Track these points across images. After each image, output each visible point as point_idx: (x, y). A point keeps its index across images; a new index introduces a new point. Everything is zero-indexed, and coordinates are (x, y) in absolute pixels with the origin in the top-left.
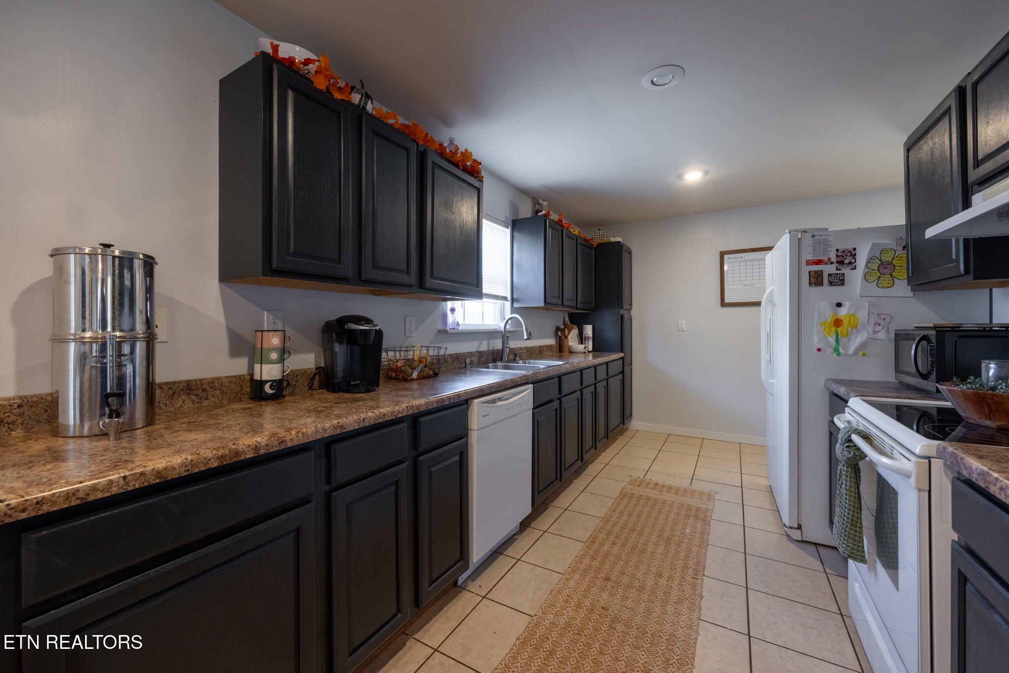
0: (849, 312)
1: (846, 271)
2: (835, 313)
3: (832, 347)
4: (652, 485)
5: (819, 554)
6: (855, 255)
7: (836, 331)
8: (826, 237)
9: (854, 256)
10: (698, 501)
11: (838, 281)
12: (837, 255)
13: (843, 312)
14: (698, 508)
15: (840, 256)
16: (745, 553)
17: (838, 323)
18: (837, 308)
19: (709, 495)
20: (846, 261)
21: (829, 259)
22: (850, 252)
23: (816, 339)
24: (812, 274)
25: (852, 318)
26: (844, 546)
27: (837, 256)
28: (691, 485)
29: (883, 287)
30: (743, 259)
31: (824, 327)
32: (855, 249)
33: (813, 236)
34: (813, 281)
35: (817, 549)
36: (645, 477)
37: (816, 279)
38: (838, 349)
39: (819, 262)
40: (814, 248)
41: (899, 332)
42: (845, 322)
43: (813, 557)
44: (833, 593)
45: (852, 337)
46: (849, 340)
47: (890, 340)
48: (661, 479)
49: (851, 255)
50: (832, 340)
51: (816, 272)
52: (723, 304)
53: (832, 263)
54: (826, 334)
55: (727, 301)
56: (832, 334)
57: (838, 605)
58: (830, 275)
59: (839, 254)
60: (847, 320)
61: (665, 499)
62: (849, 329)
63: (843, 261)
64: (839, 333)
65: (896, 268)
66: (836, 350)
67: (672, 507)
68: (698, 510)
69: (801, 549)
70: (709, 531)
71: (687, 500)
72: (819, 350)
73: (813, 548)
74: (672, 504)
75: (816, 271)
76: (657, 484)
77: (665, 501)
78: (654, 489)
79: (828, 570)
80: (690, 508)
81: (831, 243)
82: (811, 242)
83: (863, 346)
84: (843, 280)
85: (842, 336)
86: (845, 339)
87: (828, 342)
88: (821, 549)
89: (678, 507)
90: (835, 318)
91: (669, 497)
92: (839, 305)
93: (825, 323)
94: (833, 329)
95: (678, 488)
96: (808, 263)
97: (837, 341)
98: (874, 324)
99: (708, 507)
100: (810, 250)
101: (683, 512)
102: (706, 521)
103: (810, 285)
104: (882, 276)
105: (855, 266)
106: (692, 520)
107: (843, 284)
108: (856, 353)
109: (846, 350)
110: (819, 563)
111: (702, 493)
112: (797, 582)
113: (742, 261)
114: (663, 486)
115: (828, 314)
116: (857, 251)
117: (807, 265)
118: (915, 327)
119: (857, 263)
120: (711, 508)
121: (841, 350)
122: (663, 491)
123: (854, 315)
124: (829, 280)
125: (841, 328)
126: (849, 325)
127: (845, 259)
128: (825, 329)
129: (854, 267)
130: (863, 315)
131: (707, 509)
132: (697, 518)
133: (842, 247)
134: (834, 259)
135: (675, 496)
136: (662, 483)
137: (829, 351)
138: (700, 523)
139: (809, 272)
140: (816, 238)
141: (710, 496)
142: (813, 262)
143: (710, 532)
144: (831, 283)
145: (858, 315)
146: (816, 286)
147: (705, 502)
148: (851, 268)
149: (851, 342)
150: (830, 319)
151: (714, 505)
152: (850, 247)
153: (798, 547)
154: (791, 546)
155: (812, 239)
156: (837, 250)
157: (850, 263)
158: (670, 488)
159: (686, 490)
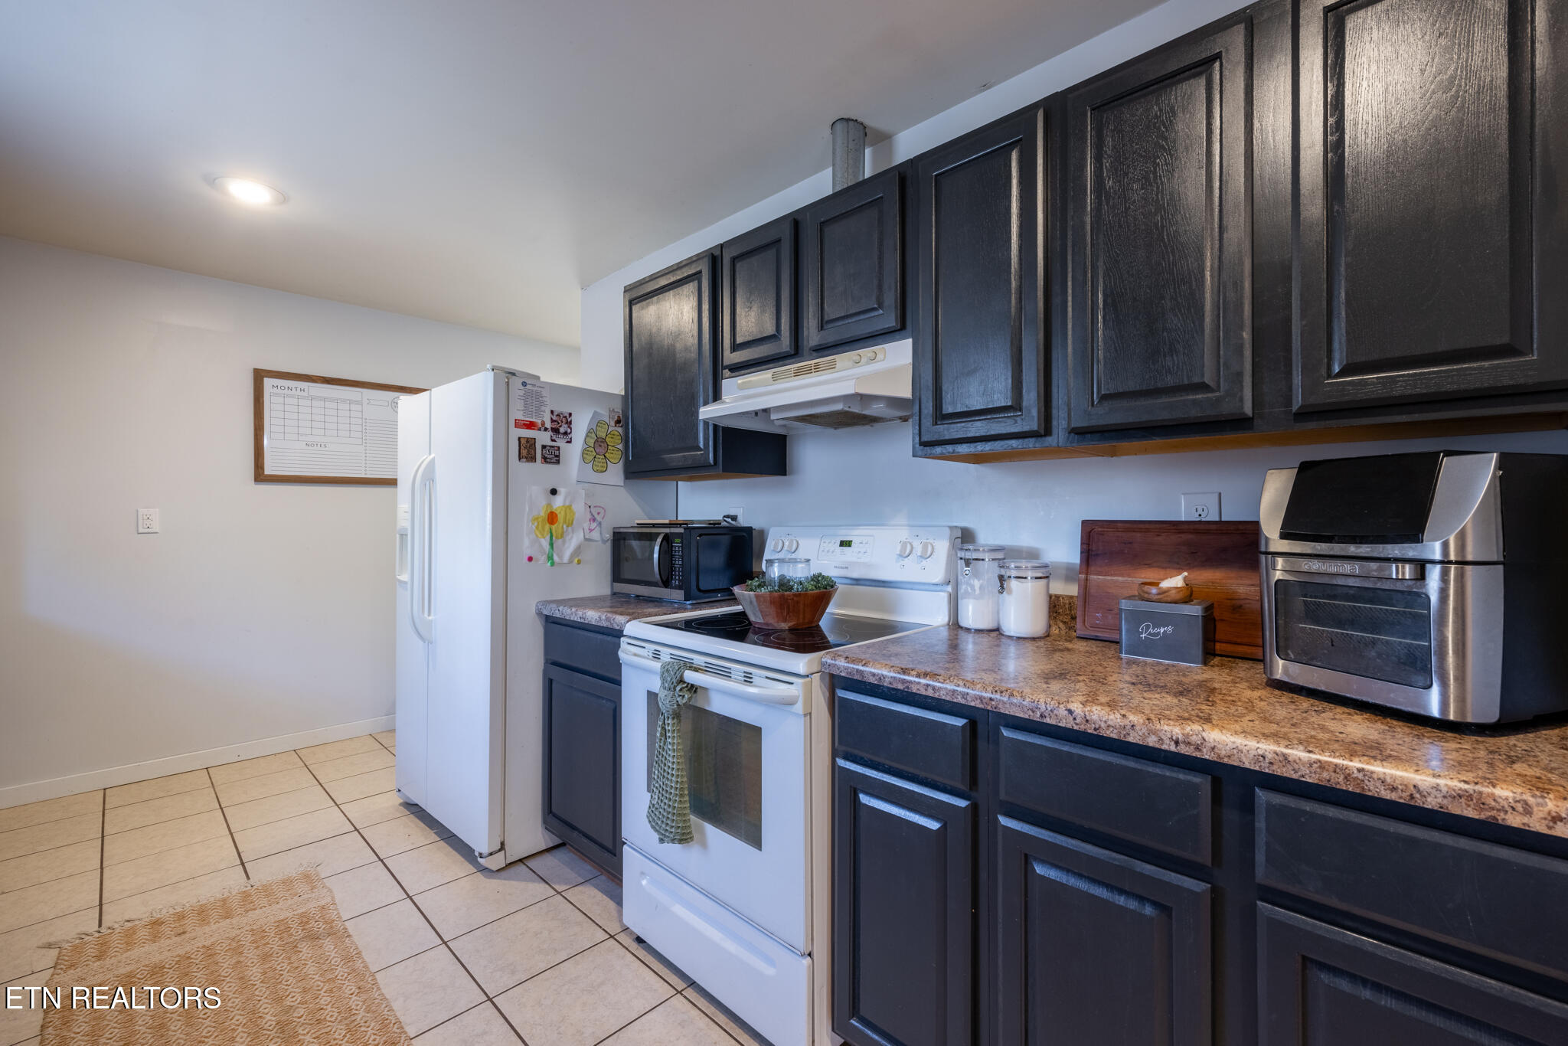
0: (565, 500)
1: (560, 443)
2: (549, 505)
3: (545, 554)
4: (143, 933)
5: (534, 872)
6: (571, 423)
7: (551, 529)
8: (539, 389)
9: (569, 423)
10: (290, 902)
11: (553, 457)
12: (552, 419)
13: (558, 502)
14: (302, 915)
15: (555, 421)
16: (445, 943)
17: (552, 518)
18: (551, 496)
19: (307, 877)
20: (562, 430)
21: (543, 423)
22: (565, 417)
23: (526, 542)
24: (523, 442)
25: (568, 510)
26: (673, 830)
27: (552, 421)
28: (248, 877)
29: (597, 471)
30: (305, 394)
31: (536, 524)
32: (570, 414)
33: (524, 384)
34: (524, 452)
35: (527, 866)
36: (106, 923)
37: (527, 451)
38: (552, 555)
39: (530, 425)
40: (525, 401)
41: (617, 531)
42: (561, 517)
43: (534, 881)
44: (585, 914)
45: (568, 538)
46: (564, 542)
47: (604, 542)
48: (162, 903)
49: (567, 423)
50: (545, 543)
51: (528, 440)
52: (260, 476)
53: (546, 429)
54: (539, 535)
55: (268, 471)
56: (545, 535)
57: (600, 927)
58: (544, 447)
59: (554, 418)
60: (563, 513)
61: (208, 943)
62: (565, 526)
63: (558, 430)
64: (554, 532)
65: (610, 447)
66: (550, 558)
67: (237, 951)
68: (304, 920)
69: (509, 879)
70: (357, 948)
71: (266, 915)
72: (530, 559)
73: (521, 868)
74: (234, 945)
75: (528, 438)
76: (156, 923)
77: (209, 948)
78: (155, 938)
79: (560, 888)
80: (283, 928)
81: (545, 399)
82: (522, 393)
83: (578, 551)
84: (558, 456)
85: (557, 537)
86: (560, 541)
87: (541, 545)
88: (532, 863)
89: (254, 942)
90: (549, 511)
91: (216, 932)
92: (554, 492)
93: (537, 519)
94: (547, 526)
95: (224, 900)
96: (519, 424)
97: (551, 545)
98: (590, 520)
99: (323, 903)
100: (520, 405)
101: (275, 944)
102: (336, 932)
103: (520, 459)
104: (597, 456)
105: (571, 439)
106: (305, 949)
107: (558, 462)
108: (571, 561)
109: (561, 557)
110: (543, 885)
111: (287, 883)
112: (541, 933)
113: (304, 398)
114: (181, 917)
115: (540, 505)
116: (573, 418)
117: (516, 427)
118: (638, 524)
119: (573, 435)
120: (329, 900)
121: (556, 558)
122: (188, 928)
123: (570, 507)
124: (542, 454)
125: (556, 525)
126: (565, 522)
127: (560, 427)
128: (537, 528)
129: (569, 440)
130: (579, 508)
131: (323, 908)
132: (313, 937)
133: (557, 409)
134: (548, 425)
135: (228, 921)
136: (171, 911)
137: (544, 558)
138: (328, 945)
139: (519, 438)
140: (528, 387)
141: (310, 879)
142: (524, 424)
143: (361, 948)
144: (545, 459)
145: (575, 507)
146: (528, 461)
147: (306, 896)
148: (566, 440)
149: (566, 545)
150: (543, 514)
151: (330, 891)
152: (565, 410)
153: (505, 879)
154: (495, 883)
155: (523, 388)
156: (552, 412)
157: (566, 433)
158: (202, 913)
159: (246, 896)
